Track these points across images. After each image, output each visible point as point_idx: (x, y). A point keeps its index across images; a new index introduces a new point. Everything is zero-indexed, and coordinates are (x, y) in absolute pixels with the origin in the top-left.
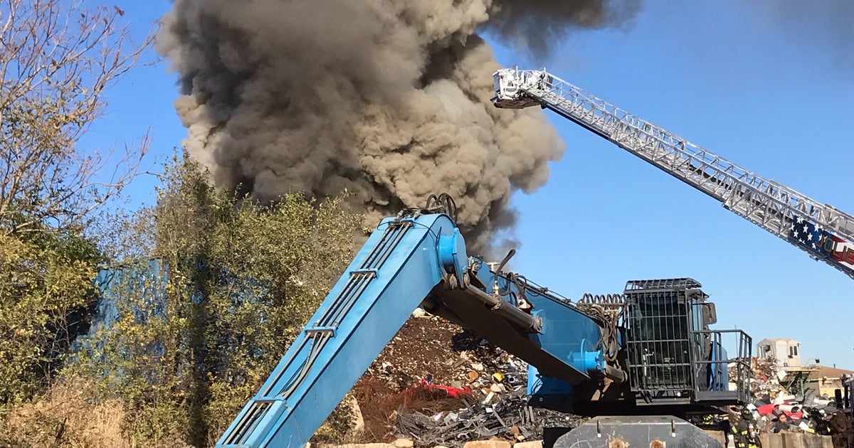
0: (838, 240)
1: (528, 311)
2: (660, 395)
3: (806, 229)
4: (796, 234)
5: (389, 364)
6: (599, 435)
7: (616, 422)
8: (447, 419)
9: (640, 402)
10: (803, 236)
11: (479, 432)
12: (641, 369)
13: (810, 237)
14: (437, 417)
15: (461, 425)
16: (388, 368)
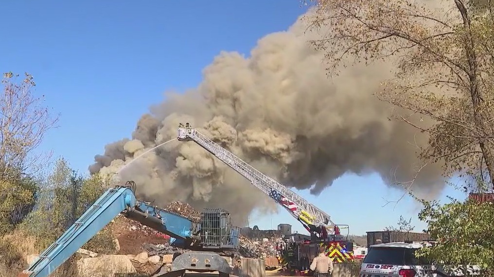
0: (283, 197)
1: (160, 218)
2: (210, 245)
3: (274, 193)
4: (271, 194)
5: (146, 226)
6: (189, 257)
7: (195, 253)
8: (160, 247)
9: (204, 247)
10: (273, 195)
11: (169, 251)
12: (205, 237)
13: (275, 195)
14: (158, 246)
15: (165, 249)
16: (145, 228)
